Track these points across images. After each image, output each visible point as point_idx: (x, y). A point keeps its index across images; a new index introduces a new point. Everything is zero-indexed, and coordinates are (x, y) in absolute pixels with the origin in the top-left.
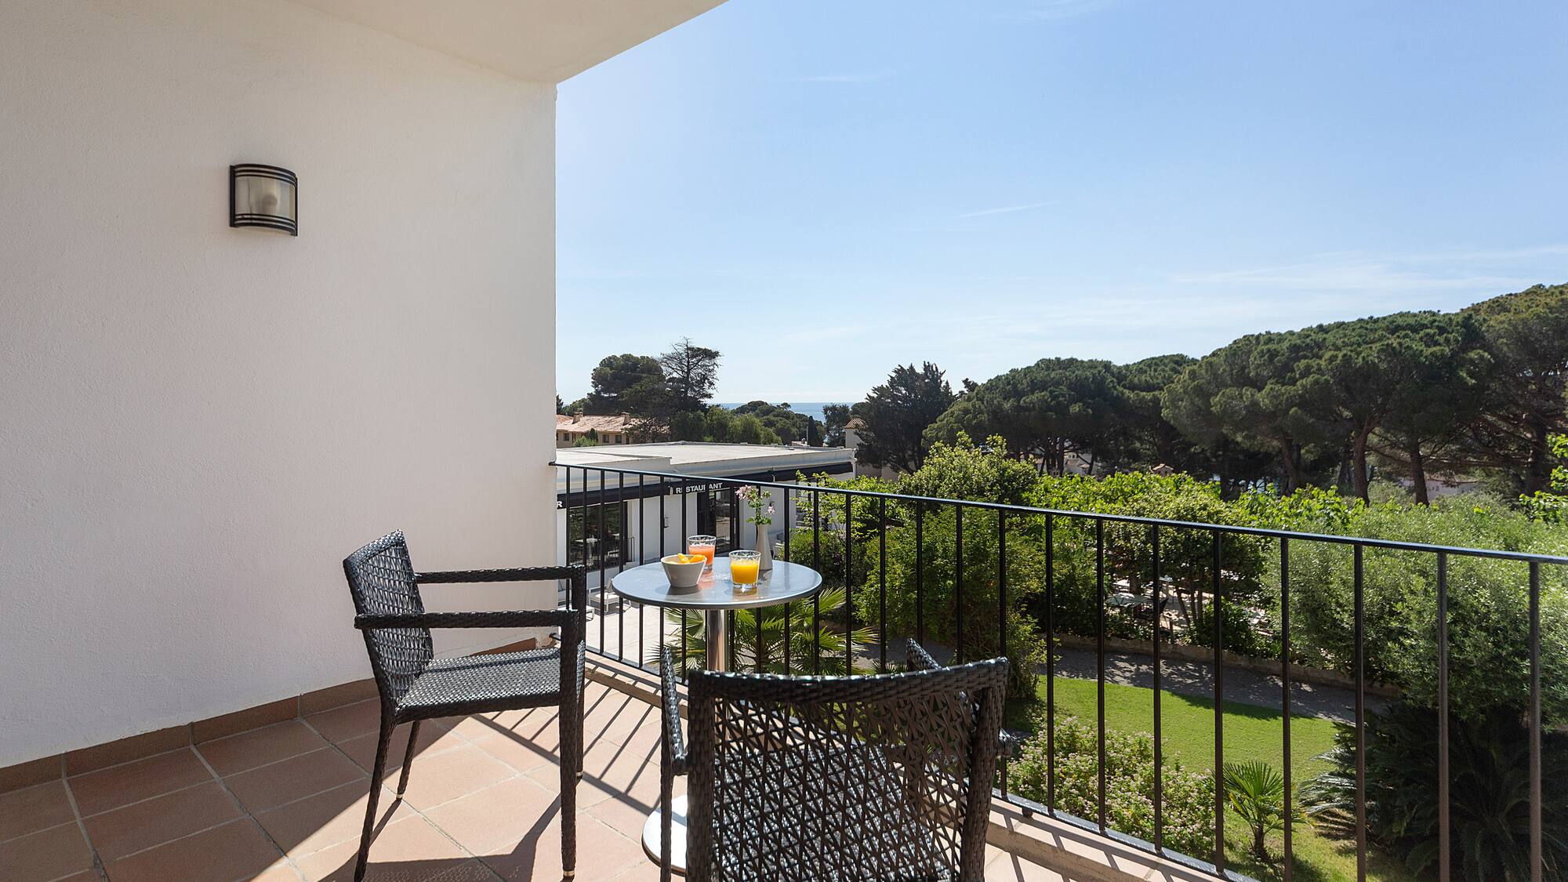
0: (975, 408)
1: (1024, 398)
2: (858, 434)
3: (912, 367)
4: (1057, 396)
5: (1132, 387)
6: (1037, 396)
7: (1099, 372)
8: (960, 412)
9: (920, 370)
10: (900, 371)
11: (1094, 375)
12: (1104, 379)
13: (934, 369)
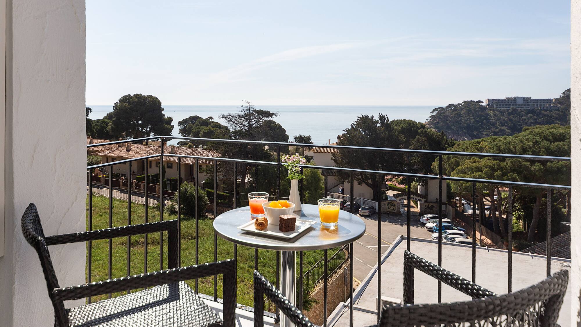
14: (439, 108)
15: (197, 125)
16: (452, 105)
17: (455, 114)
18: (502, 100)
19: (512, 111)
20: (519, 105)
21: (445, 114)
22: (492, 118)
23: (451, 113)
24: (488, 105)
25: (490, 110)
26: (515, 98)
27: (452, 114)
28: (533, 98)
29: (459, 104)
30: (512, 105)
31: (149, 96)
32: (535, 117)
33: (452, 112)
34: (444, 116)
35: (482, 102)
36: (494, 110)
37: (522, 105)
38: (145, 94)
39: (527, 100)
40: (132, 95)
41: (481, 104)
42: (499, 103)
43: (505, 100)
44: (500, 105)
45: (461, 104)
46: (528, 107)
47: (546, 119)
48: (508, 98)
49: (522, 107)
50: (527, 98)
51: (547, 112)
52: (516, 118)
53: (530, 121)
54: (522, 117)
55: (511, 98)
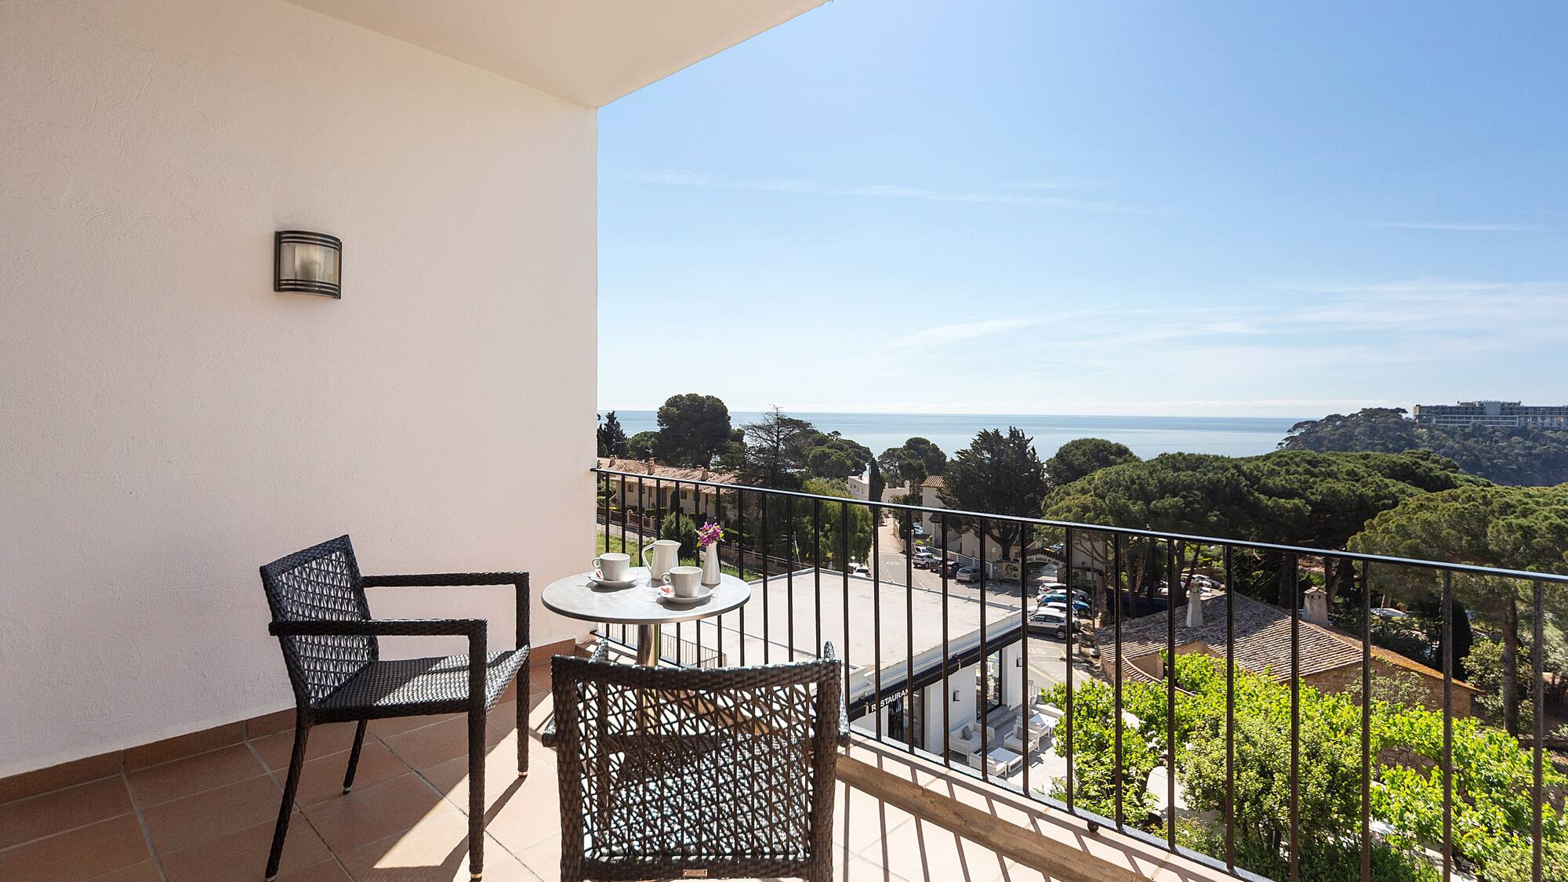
0: (1096, 505)
1: (1154, 502)
2: (940, 498)
3: (997, 432)
4: (1191, 503)
5: (1270, 493)
6: (1169, 501)
7: (1233, 475)
8: (1079, 509)
9: (1006, 435)
10: (985, 436)
11: (1227, 478)
12: (1238, 483)
13: (1021, 435)
14: (1307, 422)
15: (810, 444)
16: (1337, 417)
17: (1340, 435)
18: (1451, 408)
19: (1473, 431)
20: (1490, 418)
21: (1319, 434)
22: (1426, 443)
23: (1333, 432)
24: (1419, 417)
25: (1422, 427)
26: (1481, 404)
27: (1334, 435)
28: (1524, 404)
29: (1352, 416)
30: (1475, 418)
31: (708, 397)
32: (1529, 443)
33: (1335, 430)
34: (1318, 438)
35: (1404, 411)
36: (1429, 428)
37: (1498, 418)
38: (702, 394)
39: (1511, 409)
40: (684, 395)
41: (1404, 416)
42: (1443, 413)
43: (1457, 408)
44: (1445, 418)
45: (1357, 415)
46: (1513, 423)
47: (1554, 447)
48: (1467, 403)
49: (1498, 423)
50: (1510, 404)
51: (1558, 433)
52: (1483, 444)
53: (1515, 451)
54: (1496, 442)
55: (1472, 404)
